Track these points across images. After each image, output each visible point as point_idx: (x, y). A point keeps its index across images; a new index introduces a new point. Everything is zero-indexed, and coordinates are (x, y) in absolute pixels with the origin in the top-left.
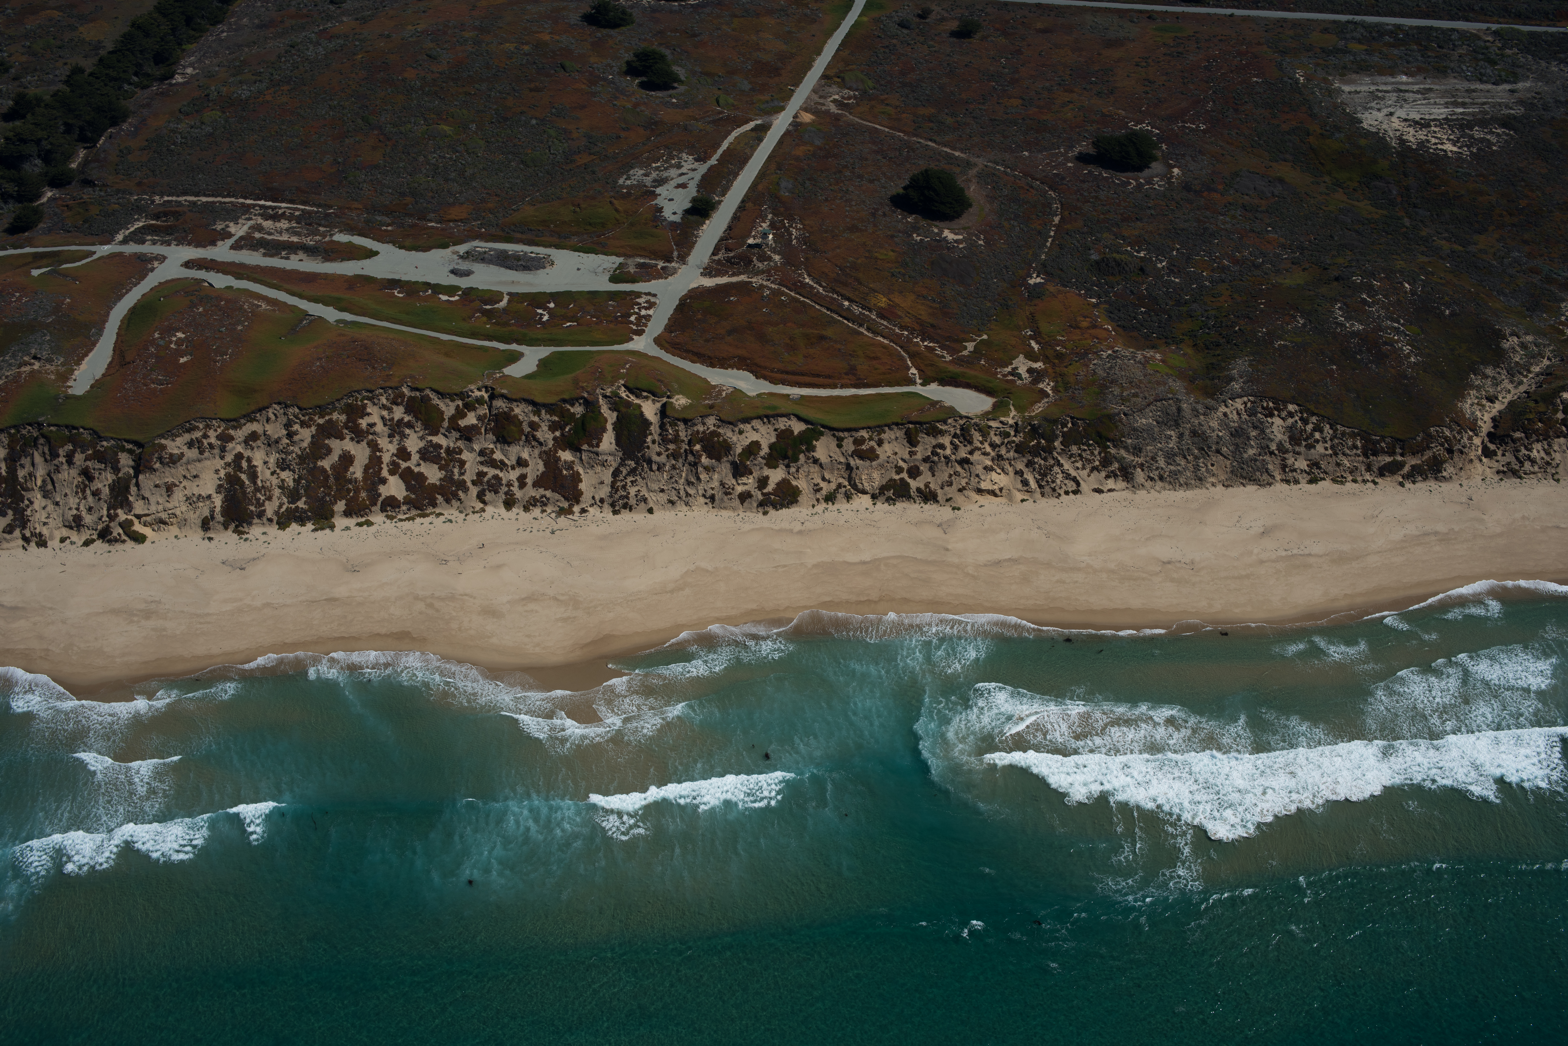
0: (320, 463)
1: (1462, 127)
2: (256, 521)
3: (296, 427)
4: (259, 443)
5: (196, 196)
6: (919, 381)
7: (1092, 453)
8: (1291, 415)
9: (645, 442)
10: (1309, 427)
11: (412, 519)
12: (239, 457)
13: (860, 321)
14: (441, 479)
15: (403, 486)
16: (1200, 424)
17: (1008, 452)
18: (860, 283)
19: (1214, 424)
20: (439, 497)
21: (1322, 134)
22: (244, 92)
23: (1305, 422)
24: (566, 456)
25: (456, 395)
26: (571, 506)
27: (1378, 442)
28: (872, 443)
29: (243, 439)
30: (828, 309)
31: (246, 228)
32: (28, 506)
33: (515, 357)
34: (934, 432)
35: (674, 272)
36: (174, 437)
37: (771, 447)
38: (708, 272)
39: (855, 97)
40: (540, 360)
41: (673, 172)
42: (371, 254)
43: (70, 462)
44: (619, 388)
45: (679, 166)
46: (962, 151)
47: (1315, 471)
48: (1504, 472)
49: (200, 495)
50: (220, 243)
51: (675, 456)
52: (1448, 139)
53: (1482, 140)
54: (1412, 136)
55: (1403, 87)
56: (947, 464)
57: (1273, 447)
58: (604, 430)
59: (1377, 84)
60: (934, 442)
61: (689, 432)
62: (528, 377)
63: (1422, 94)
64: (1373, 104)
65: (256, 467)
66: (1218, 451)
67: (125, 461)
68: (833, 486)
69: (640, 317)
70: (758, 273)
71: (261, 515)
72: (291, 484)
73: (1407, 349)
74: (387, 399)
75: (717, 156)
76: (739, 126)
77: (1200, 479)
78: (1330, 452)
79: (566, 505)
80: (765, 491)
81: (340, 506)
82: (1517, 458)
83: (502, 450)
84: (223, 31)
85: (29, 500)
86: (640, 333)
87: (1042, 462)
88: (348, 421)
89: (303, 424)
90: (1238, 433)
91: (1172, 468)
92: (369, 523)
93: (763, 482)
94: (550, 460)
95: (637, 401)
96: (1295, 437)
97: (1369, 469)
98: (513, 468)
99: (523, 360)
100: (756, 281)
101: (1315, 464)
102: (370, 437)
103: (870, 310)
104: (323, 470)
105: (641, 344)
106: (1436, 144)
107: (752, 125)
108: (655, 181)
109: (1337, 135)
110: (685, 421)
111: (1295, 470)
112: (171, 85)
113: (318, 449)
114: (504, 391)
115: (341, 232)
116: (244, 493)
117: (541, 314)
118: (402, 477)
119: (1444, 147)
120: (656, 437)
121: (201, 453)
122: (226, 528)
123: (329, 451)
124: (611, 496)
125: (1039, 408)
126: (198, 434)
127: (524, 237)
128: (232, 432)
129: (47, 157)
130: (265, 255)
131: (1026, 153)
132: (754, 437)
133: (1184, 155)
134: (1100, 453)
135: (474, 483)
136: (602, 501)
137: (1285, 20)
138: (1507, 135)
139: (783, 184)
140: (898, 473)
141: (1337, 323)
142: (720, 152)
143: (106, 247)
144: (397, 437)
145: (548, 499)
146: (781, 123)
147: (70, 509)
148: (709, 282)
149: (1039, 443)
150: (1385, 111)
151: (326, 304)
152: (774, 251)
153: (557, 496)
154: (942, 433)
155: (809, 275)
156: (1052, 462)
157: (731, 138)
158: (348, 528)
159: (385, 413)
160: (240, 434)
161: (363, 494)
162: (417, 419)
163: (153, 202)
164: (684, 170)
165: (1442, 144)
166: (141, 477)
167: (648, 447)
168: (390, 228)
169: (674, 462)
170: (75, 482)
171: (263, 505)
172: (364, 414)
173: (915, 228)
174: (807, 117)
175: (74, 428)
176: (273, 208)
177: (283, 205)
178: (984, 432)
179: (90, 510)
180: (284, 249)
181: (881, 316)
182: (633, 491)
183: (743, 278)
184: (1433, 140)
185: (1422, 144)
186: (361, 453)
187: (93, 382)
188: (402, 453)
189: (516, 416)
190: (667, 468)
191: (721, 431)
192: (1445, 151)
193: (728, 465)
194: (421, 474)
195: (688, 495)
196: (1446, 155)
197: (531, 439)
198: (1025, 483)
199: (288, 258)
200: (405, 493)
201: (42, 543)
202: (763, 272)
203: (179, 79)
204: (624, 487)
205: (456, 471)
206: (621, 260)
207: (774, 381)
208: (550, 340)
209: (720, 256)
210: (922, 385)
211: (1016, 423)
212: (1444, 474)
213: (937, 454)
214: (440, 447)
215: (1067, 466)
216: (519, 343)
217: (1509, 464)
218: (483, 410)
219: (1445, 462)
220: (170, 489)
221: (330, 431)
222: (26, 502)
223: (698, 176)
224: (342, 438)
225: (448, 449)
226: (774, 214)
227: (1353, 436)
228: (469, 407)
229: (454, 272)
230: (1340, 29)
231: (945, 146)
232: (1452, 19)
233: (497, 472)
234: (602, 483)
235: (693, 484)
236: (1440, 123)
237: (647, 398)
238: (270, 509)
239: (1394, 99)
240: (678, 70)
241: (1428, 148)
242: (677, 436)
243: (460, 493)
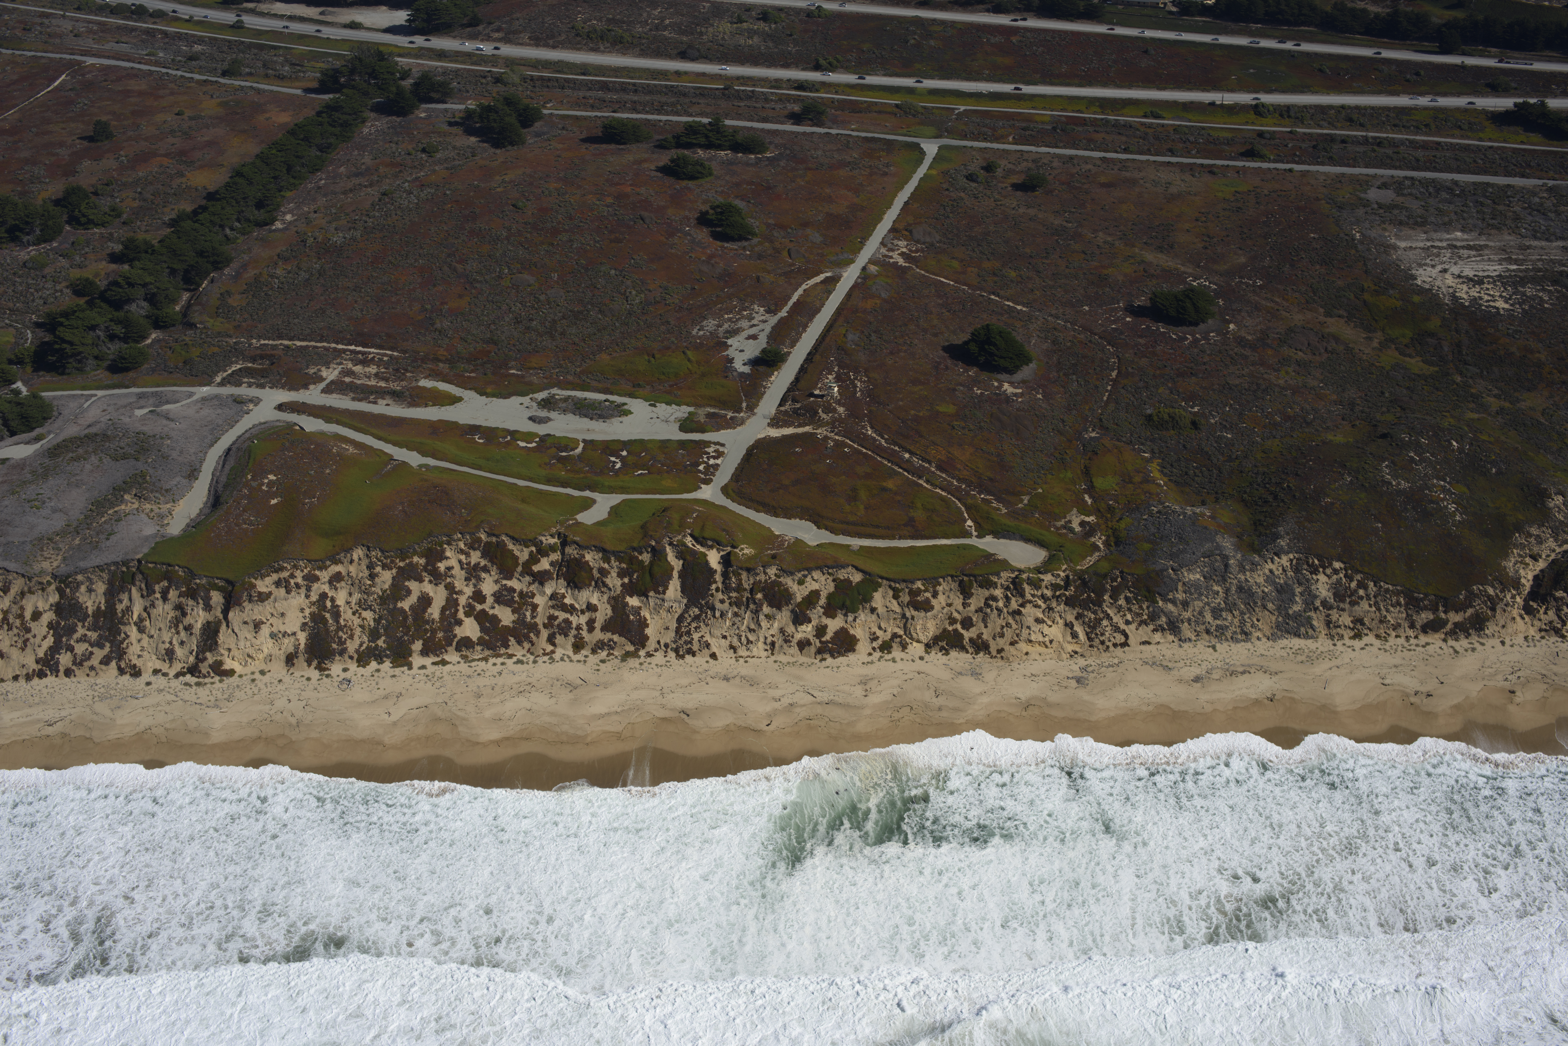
0: (399, 605)
1: (1515, 285)
2: (337, 658)
3: (378, 569)
4: (343, 584)
5: (290, 340)
6: (975, 533)
7: (1141, 608)
8: (1336, 572)
9: (709, 589)
10: (1353, 585)
11: (485, 659)
12: (323, 596)
13: (919, 473)
14: (514, 622)
15: (477, 627)
16: (1246, 580)
17: (1059, 605)
18: (921, 436)
19: (1261, 580)
20: (512, 639)
21: (1376, 291)
22: (339, 239)
23: (1350, 578)
24: (633, 601)
25: (530, 541)
26: (637, 650)
27: (1422, 600)
28: (928, 595)
29: (327, 579)
30: (889, 461)
31: (336, 372)
32: (124, 639)
33: (588, 504)
34: (988, 584)
35: (742, 422)
36: (263, 577)
37: (830, 597)
38: (775, 422)
39: (922, 250)
40: (611, 508)
41: (744, 324)
42: (455, 400)
43: (165, 598)
44: (685, 536)
45: (751, 318)
46: (1024, 305)
47: (1359, 626)
48: (1546, 630)
49: (285, 632)
50: (312, 387)
51: (737, 603)
52: (1501, 296)
53: (1534, 297)
54: (1464, 293)
55: (1459, 244)
56: (999, 615)
57: (1318, 603)
58: (670, 577)
59: (1432, 240)
60: (987, 593)
61: (752, 582)
62: (599, 524)
63: (1477, 250)
64: (1428, 261)
65: (338, 606)
66: (1265, 607)
67: (217, 598)
68: (889, 635)
69: (708, 466)
70: (823, 424)
71: (342, 652)
72: (372, 623)
73: (1452, 507)
74: (465, 545)
75: (787, 308)
76: (809, 279)
77: (1246, 634)
78: (1374, 609)
79: (631, 648)
80: (824, 639)
82: (1559, 617)
83: (573, 594)
84: (321, 179)
85: (125, 633)
86: (707, 482)
87: (1093, 616)
88: (427, 564)
89: (385, 567)
90: (1283, 589)
91: (1219, 622)
92: (444, 663)
93: (821, 631)
94: (618, 605)
95: (702, 549)
96: (1340, 593)
97: (1412, 626)
98: (583, 612)
99: (595, 507)
100: (821, 432)
101: (1359, 621)
102: (448, 580)
103: (929, 462)
104: (402, 610)
105: (708, 493)
106: (1488, 301)
107: (822, 277)
108: (727, 332)
109: (1391, 292)
110: (748, 570)
111: (1339, 627)
112: (271, 231)
113: (398, 591)
114: (577, 539)
115: (425, 378)
116: (327, 631)
117: (614, 462)
118: (477, 618)
119: (1497, 304)
120: (720, 585)
121: (288, 592)
122: (309, 665)
123: (409, 592)
124: (675, 642)
125: (1090, 562)
126: (285, 574)
127: (601, 385)
128: (317, 573)
129: (151, 299)
130: (353, 399)
131: (1087, 308)
132: (813, 586)
133: (1240, 310)
134: (1148, 608)
135: (545, 626)
136: (666, 646)
137: (1344, 175)
138: (1559, 292)
139: (850, 337)
140: (951, 624)
141: (1383, 481)
142: (790, 303)
143: (205, 389)
144: (473, 581)
145: (615, 643)
146: (850, 275)
147: (163, 642)
148: (775, 433)
149: (1089, 596)
150: (1439, 268)
151: (410, 449)
152: (839, 403)
153: (624, 640)
154: (994, 585)
155: (872, 428)
156: (1102, 615)
157: (801, 290)
158: (423, 667)
159: (463, 557)
160: (324, 575)
161: (440, 635)
162: (493, 563)
163: (250, 345)
164: (755, 322)
165: (1494, 301)
166: (231, 615)
167: (712, 595)
168: (472, 375)
169: (736, 610)
170: (169, 618)
171: (345, 643)
172: (442, 557)
173: (976, 382)
174: (875, 270)
175: (170, 565)
176: (363, 353)
177: (372, 350)
178: (1036, 584)
179: (182, 643)
180: (372, 393)
181: (940, 468)
182: (696, 636)
183: (807, 429)
184: (1486, 298)
185: (1474, 300)
186: (439, 596)
187: (188, 521)
188: (479, 597)
189: (587, 562)
190: (730, 615)
191: (781, 579)
192: (1497, 308)
193: (789, 614)
194: (495, 617)
195: (749, 642)
196: (1498, 313)
197: (600, 585)
198: (1075, 635)
199: (375, 403)
200: (479, 634)
201: (136, 674)
202: (827, 423)
203: (278, 225)
204: (688, 633)
205: (528, 614)
206: (692, 409)
207: (835, 532)
208: (622, 488)
209: (787, 407)
210: (978, 537)
211: (1067, 577)
212: (1487, 632)
213: (990, 606)
214: (514, 590)
215: (1116, 619)
216: (592, 490)
217: (1551, 622)
218: (555, 556)
219: (1488, 619)
220: (257, 625)
221: (410, 573)
222: (123, 635)
223: (768, 328)
224: (421, 580)
225: (521, 592)
226: (840, 367)
227: (1398, 593)
228: (543, 552)
229: (532, 419)
230: (1398, 184)
231: (1008, 300)
232: (1509, 175)
233: (568, 616)
234: (667, 628)
235: (754, 631)
236: (1494, 280)
237: (711, 547)
238: (352, 646)
239: (1448, 255)
240: (754, 223)
241: (1481, 305)
242: (740, 584)
243: (532, 635)
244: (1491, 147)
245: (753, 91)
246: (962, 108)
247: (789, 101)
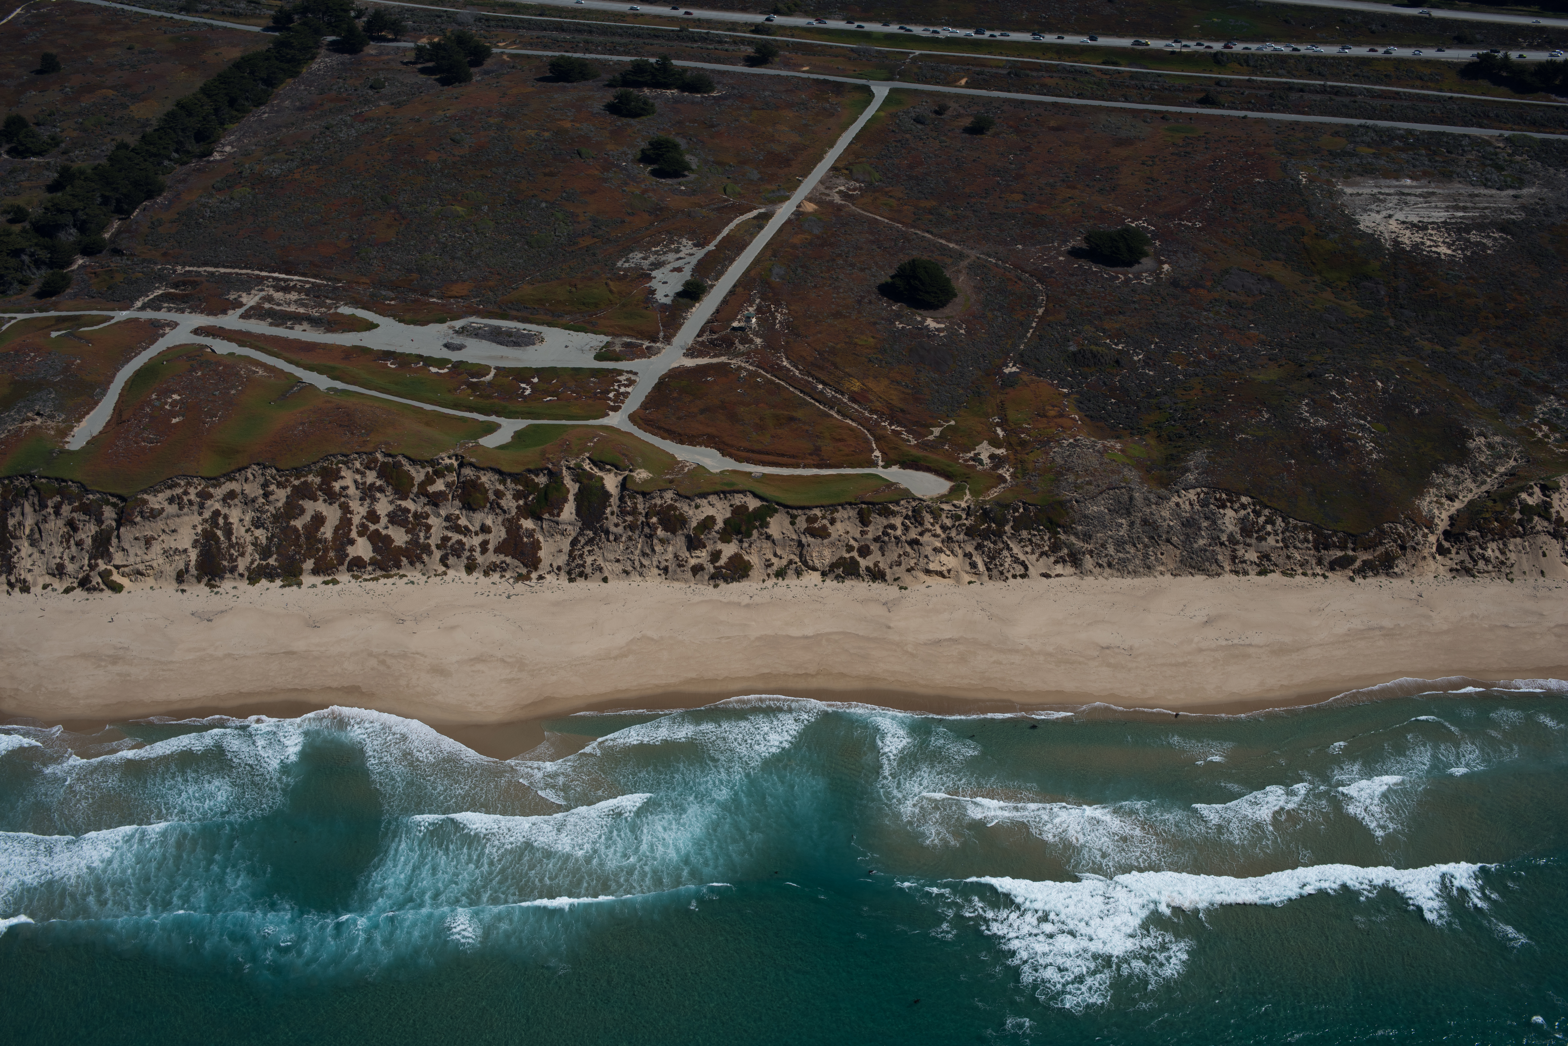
0: (292, 523)
1: (1459, 231)
2: (228, 575)
3: (273, 487)
4: (236, 501)
5: (215, 267)
6: (881, 463)
7: (1042, 539)
8: (1244, 507)
9: (604, 513)
10: (1261, 520)
11: (376, 579)
12: (216, 513)
13: (831, 403)
14: (406, 542)
15: (370, 547)
16: (1151, 513)
17: (958, 534)
18: (837, 368)
19: (1166, 514)
20: (404, 559)
21: (1316, 235)
22: (275, 170)
23: (1258, 514)
24: (528, 524)
25: (427, 462)
26: (529, 572)
27: (1330, 536)
28: (825, 522)
29: (221, 496)
30: (801, 392)
31: (257, 298)
32: (15, 554)
33: (492, 428)
34: (887, 513)
35: (659, 351)
36: (156, 492)
37: (726, 522)
38: (691, 353)
39: (860, 189)
40: (515, 432)
41: (671, 256)
42: (372, 326)
43: (57, 513)
44: (583, 460)
45: (678, 251)
46: (957, 243)
47: (1265, 563)
48: (1457, 570)
49: (177, 549)
50: (230, 312)
51: (632, 527)
52: (1444, 242)
53: (1478, 244)
54: (1407, 238)
55: (1406, 191)
56: (897, 544)
57: (1224, 538)
58: (566, 500)
59: (1379, 187)
60: (885, 522)
61: (647, 505)
62: (502, 447)
63: (1424, 197)
64: (1373, 207)
65: (231, 524)
66: (1168, 541)
67: (109, 513)
68: (784, 562)
69: (618, 394)
70: (738, 355)
71: (233, 570)
72: (264, 541)
73: (1370, 446)
74: (361, 464)
75: (715, 242)
76: (742, 214)
77: (1149, 568)
78: (1281, 544)
79: (524, 571)
80: (717, 564)
81: (309, 564)
82: (1471, 557)
83: (467, 516)
84: (264, 113)
85: (16, 547)
86: (616, 409)
87: (992, 546)
88: (322, 483)
89: (280, 485)
90: (1189, 524)
91: (1121, 555)
92: (335, 582)
93: (715, 556)
94: (512, 527)
95: (600, 474)
96: (1247, 529)
97: (1320, 562)
98: (477, 534)
99: (499, 431)
100: (735, 362)
101: (1265, 556)
102: (343, 499)
103: (843, 394)
104: (295, 529)
105: (616, 420)
106: (1430, 246)
107: (755, 213)
108: (652, 264)
109: (1331, 236)
110: (644, 494)
111: (1245, 562)
112: (209, 162)
113: (292, 509)
114: (473, 460)
115: (346, 304)
116: (219, 549)
117: (524, 389)
118: (370, 539)
119: (1438, 250)
120: (615, 509)
121: (181, 509)
122: (199, 581)
123: (302, 511)
124: (568, 564)
125: (994, 493)
126: (179, 491)
127: (519, 314)
128: (211, 490)
129: (82, 227)
130: (271, 324)
131: (1020, 247)
132: (709, 511)
133: (1176, 252)
134: (1050, 539)
135: (438, 547)
136: (559, 568)
137: (1297, 123)
138: (1504, 239)
139: (776, 270)
140: (848, 551)
141: (1301, 419)
142: (719, 238)
143: (124, 313)
144: (368, 501)
145: (508, 565)
146: (784, 212)
147: (54, 557)
148: (690, 363)
149: (989, 527)
150: (1384, 213)
151: (320, 372)
152: (757, 334)
153: (516, 562)
154: (894, 514)
155: (787, 359)
156: (1002, 546)
157: (732, 226)
158: (314, 586)
159: (358, 477)
160: (219, 492)
161: (332, 554)
162: (388, 484)
163: (175, 271)
164: (681, 255)
165: (1436, 246)
166: (122, 530)
167: (607, 519)
168: (393, 303)
169: (630, 533)
170: (61, 532)
171: (236, 560)
172: (338, 477)
173: (899, 316)
174: (810, 207)
175: (64, 481)
176: (285, 280)
177: (296, 278)
178: (936, 514)
179: (73, 559)
180: (290, 319)
181: (853, 400)
182: (589, 560)
183: (723, 359)
184: (1428, 243)
185: (1416, 246)
186: (332, 514)
187: (89, 438)
188: (373, 516)
189: (482, 484)
190: (623, 539)
191: (678, 505)
192: (1439, 254)
193: (683, 538)
194: (388, 537)
195: (642, 565)
196: (1439, 258)
197: (495, 507)
198: (974, 565)
199: (292, 328)
200: (371, 554)
201: (25, 589)
202: (743, 354)
203: (217, 156)
204: (581, 556)
205: (422, 535)
206: (606, 339)
207: (739, 459)
208: (528, 413)
209: (704, 338)
210: (884, 467)
211: (969, 507)
212: (1396, 570)
213: (888, 535)
214: (408, 511)
215: (1016, 550)
216: (498, 414)
217: (1462, 562)
218: (452, 477)
219: (1397, 558)
220: (148, 542)
221: (304, 492)
222: (14, 549)
223: (694, 261)
224: (315, 500)
225: (416, 513)
226: (762, 299)
227: (1305, 529)
228: (439, 474)
229: (447, 346)
230: (1351, 132)
231: (941, 238)
232: (1466, 125)
233: (461, 537)
234: (560, 551)
235: (648, 555)
236: (1437, 226)
237: (609, 471)
238: (242, 564)
239: (1396, 201)
240: (691, 159)
241: (1423, 250)
242: (635, 508)
243: (424, 556)
244: (1451, 98)
245: (707, 33)
246: (918, 52)
247: (743, 44)
